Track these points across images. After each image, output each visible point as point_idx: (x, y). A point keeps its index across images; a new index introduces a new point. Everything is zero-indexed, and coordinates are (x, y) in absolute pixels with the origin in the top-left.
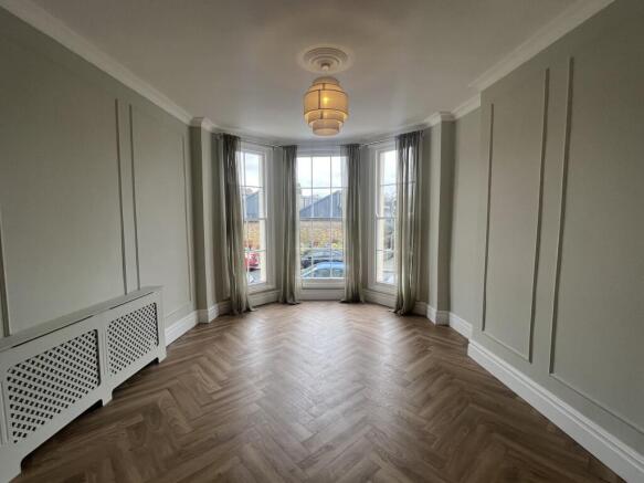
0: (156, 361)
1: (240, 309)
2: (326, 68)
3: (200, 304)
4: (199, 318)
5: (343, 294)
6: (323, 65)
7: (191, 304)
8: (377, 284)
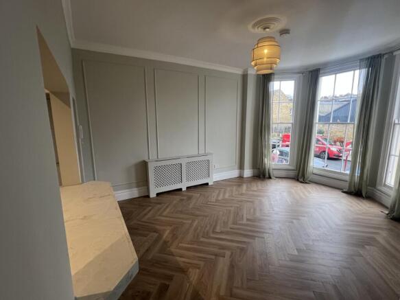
0: (207, 184)
1: (264, 176)
2: (267, 30)
3: (241, 167)
4: (240, 174)
5: (346, 186)
6: (265, 29)
7: (237, 166)
8: (385, 185)
